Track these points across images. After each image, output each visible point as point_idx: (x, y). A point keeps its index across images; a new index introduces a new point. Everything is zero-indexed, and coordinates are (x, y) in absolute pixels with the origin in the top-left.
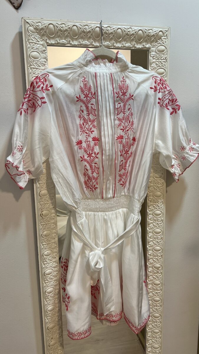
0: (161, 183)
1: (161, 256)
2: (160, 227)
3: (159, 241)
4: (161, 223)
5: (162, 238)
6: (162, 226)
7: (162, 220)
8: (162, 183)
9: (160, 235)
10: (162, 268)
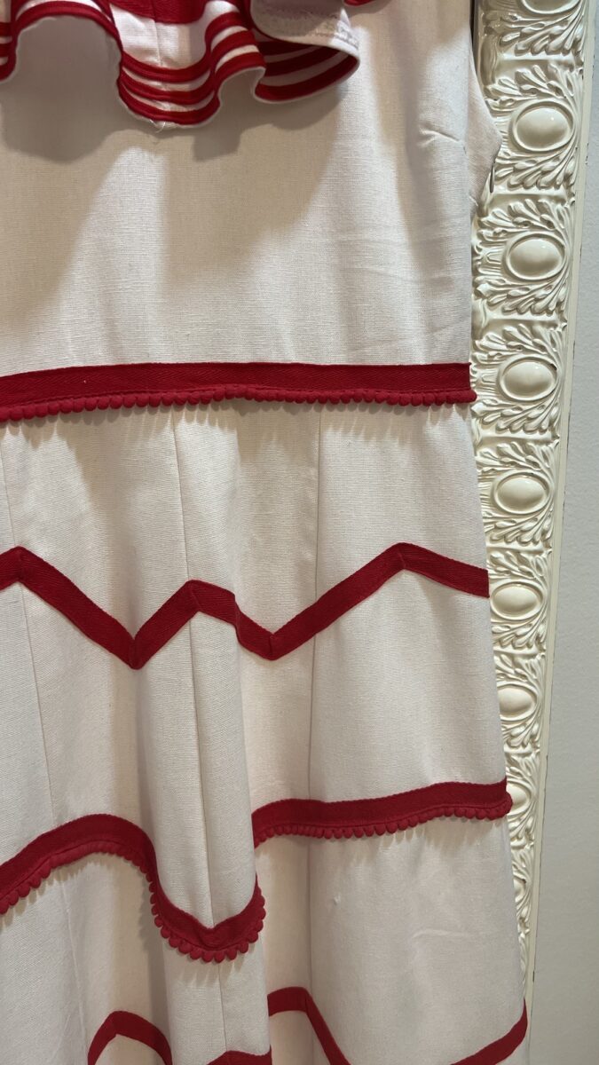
0: (544, 426)
1: (528, 830)
2: (524, 677)
3: (519, 755)
4: (533, 656)
5: (533, 737)
6: (539, 670)
7: (538, 638)
8: (551, 424)
9: (523, 722)
10: (530, 894)
